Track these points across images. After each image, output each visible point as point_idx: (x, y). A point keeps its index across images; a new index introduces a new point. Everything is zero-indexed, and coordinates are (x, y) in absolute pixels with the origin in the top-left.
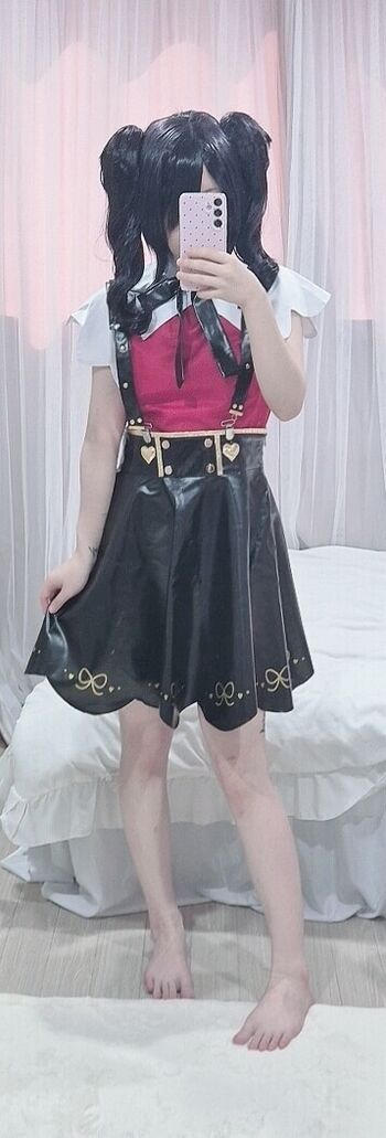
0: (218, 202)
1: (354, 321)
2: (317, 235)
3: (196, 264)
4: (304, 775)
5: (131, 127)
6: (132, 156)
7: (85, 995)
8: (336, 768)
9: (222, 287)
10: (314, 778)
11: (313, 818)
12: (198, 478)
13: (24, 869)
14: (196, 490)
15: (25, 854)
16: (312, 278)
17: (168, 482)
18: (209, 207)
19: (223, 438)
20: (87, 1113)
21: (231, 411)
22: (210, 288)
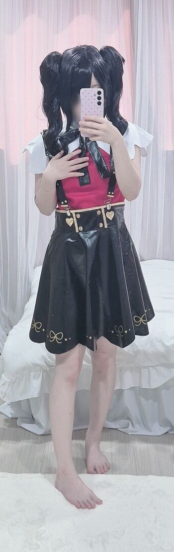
0: (99, 93)
1: (167, 151)
2: (149, 109)
3: (89, 124)
4: (144, 367)
5: (55, 52)
6: (56, 67)
7: (38, 473)
8: (158, 364)
9: (102, 135)
10: (148, 368)
11: (148, 387)
12: (96, 231)
13: (9, 412)
14: (95, 237)
15: (9, 405)
16: (147, 130)
17: (81, 235)
18: (95, 95)
19: (105, 209)
20: (40, 529)
21: (108, 196)
22: (96, 136)
